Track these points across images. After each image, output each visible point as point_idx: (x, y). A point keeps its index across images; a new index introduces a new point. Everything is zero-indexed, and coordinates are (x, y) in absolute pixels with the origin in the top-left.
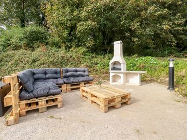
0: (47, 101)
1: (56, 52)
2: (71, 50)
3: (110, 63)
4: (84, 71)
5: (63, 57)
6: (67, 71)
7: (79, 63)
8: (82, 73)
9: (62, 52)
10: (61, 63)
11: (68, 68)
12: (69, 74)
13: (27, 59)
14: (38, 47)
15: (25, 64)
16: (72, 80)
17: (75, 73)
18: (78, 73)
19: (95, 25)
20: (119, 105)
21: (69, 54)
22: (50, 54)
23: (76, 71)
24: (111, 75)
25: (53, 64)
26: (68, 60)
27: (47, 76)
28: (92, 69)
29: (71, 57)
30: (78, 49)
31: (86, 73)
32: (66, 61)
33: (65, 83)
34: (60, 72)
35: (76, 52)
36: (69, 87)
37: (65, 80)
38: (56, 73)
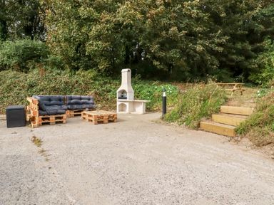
0: (56, 118)
1: (58, 76)
2: (77, 73)
3: (118, 91)
4: (89, 99)
5: (66, 83)
6: (71, 99)
7: (86, 89)
8: (87, 101)
9: (65, 76)
10: (65, 89)
11: (73, 95)
12: (72, 101)
13: (21, 84)
14: (34, 68)
15: (20, 90)
16: (75, 106)
17: (79, 101)
18: (82, 101)
19: (106, 47)
20: (106, 121)
21: (75, 79)
22: (51, 78)
23: (81, 99)
24: (118, 103)
25: (55, 90)
26: (73, 86)
27: (52, 102)
28: (102, 98)
29: (77, 82)
30: (86, 73)
31: (91, 101)
32: (71, 87)
33: (68, 109)
34: (64, 99)
35: (84, 76)
36: (73, 113)
37: (69, 106)
38: (60, 100)
